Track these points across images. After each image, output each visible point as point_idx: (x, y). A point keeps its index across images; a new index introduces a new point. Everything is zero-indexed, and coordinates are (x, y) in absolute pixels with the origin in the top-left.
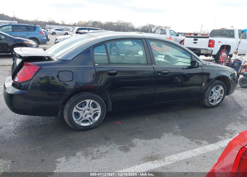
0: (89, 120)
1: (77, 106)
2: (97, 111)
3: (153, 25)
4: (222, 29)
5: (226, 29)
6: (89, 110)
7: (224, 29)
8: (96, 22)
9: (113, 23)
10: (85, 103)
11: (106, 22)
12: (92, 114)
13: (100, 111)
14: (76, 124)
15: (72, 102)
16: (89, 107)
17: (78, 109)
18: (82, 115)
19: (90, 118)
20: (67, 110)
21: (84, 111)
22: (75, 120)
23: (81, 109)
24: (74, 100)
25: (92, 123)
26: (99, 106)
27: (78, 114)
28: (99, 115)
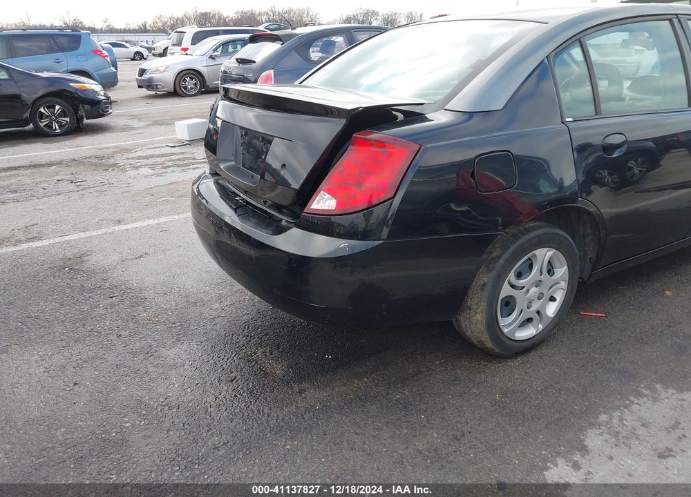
1: (512, 276)
2: (558, 283)
6: (538, 284)
12: (546, 297)
13: (564, 284)
14: (503, 339)
15: (501, 262)
16: (541, 272)
17: (513, 286)
18: (521, 304)
19: (538, 312)
20: (486, 293)
21: (528, 290)
22: (502, 324)
23: (522, 282)
24: (506, 255)
25: (540, 326)
26: (565, 267)
27: (509, 304)
28: (560, 296)
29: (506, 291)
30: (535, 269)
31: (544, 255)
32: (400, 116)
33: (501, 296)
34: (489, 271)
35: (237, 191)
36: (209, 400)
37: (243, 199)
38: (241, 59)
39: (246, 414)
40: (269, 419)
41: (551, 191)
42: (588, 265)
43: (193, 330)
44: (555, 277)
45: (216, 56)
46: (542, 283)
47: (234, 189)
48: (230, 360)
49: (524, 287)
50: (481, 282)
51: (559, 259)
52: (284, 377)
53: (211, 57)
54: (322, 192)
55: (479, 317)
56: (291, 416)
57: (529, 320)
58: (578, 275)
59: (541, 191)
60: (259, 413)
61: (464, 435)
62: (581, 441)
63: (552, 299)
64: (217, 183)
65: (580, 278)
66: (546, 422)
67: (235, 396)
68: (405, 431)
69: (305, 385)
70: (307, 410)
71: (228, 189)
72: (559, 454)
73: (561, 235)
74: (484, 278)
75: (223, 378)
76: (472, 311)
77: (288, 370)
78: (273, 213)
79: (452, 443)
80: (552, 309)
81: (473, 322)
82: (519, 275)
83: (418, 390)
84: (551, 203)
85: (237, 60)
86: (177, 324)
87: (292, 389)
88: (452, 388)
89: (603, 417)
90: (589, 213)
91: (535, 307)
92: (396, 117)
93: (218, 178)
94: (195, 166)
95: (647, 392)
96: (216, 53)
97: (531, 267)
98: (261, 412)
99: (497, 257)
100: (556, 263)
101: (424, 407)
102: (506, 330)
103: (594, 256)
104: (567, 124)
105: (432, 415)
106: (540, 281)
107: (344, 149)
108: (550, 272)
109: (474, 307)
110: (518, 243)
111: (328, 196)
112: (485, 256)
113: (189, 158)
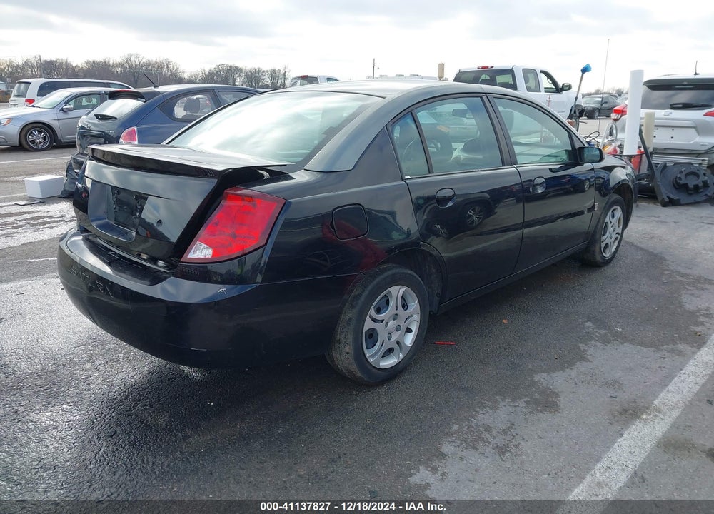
0: (396, 346)
1: (372, 311)
2: (411, 316)
3: (237, 68)
4: (482, 68)
5: (492, 67)
6: (395, 317)
7: (487, 67)
8: (51, 62)
9: (111, 64)
10: (386, 299)
11: (86, 63)
12: (403, 328)
13: (417, 317)
14: (369, 367)
15: (363, 299)
16: (397, 307)
17: (374, 320)
18: (382, 335)
19: (398, 343)
20: (352, 327)
21: (387, 323)
22: (367, 355)
23: (381, 316)
24: (366, 293)
25: (401, 355)
26: (417, 302)
27: (372, 335)
28: (415, 327)
29: (368, 324)
30: (392, 304)
31: (397, 291)
32: (266, 175)
33: (365, 329)
34: (353, 307)
35: (108, 247)
36: (88, 457)
37: (116, 254)
38: (101, 115)
39: (129, 465)
40: (154, 467)
41: (400, 238)
42: (436, 299)
43: (63, 392)
44: (410, 310)
45: (68, 109)
46: (398, 317)
47: (105, 245)
48: (107, 417)
49: (383, 321)
50: (347, 318)
51: (410, 295)
52: (166, 427)
53: (62, 110)
54: (198, 243)
55: (347, 349)
56: (177, 461)
57: (391, 350)
58: (428, 309)
59: (392, 239)
60: (144, 463)
61: (340, 457)
62: (438, 449)
63: (409, 330)
64: (86, 240)
65: (430, 312)
66: (410, 438)
67: (117, 450)
68: (288, 460)
69: (189, 432)
70: (192, 454)
71: (100, 245)
72: (420, 462)
73: (410, 274)
74: (350, 314)
75: (103, 435)
76: (341, 345)
77: (171, 420)
78: (148, 265)
79: (329, 466)
80: (409, 340)
81: (343, 356)
82: (378, 311)
83: (298, 424)
84: (398, 247)
85: (96, 116)
86: (46, 388)
87: (175, 436)
88: (328, 418)
89: (456, 427)
90: (431, 255)
91: (395, 337)
92: (263, 176)
93: (87, 234)
94: (52, 225)
95: (490, 403)
96: (68, 106)
97: (388, 303)
98: (145, 461)
99: (358, 294)
100: (409, 299)
101: (303, 437)
102: (371, 360)
103: (439, 291)
104: (407, 181)
105: (311, 443)
106: (397, 314)
107: (217, 203)
108: (405, 306)
109: (343, 340)
110: (375, 282)
111: (204, 245)
112: (346, 297)
113: (44, 217)
